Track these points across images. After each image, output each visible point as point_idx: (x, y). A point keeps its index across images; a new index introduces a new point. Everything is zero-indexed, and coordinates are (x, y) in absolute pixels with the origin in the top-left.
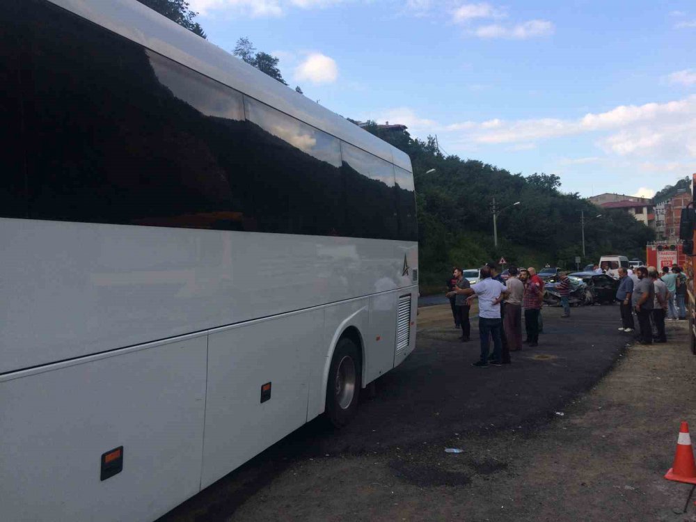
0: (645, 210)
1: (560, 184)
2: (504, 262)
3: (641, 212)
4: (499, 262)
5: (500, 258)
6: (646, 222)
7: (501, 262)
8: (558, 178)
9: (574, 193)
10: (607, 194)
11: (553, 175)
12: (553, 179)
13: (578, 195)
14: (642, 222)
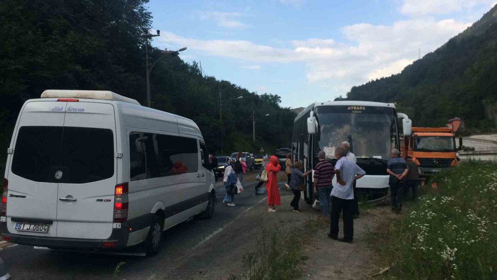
8: (280, 97)
11: (276, 96)
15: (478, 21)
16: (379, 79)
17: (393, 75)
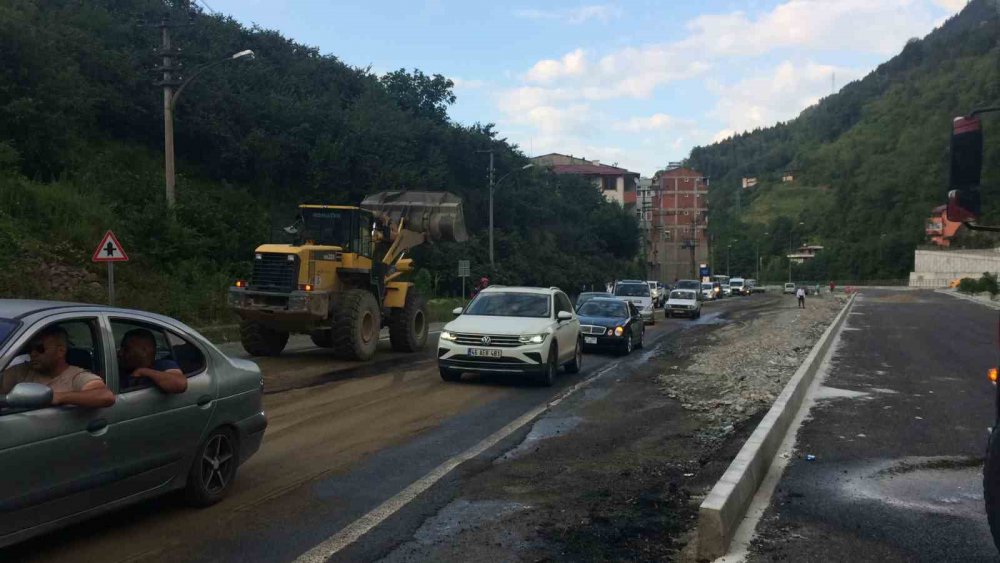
0: (620, 183)
1: (453, 99)
2: (118, 254)
3: (613, 187)
4: (93, 250)
5: (100, 236)
6: (621, 202)
7: (103, 254)
8: (450, 84)
9: (484, 124)
10: (555, 154)
11: (439, 79)
12: (439, 87)
13: (492, 130)
14: (615, 204)
15: (956, 16)
16: (750, 131)
17: (779, 124)
